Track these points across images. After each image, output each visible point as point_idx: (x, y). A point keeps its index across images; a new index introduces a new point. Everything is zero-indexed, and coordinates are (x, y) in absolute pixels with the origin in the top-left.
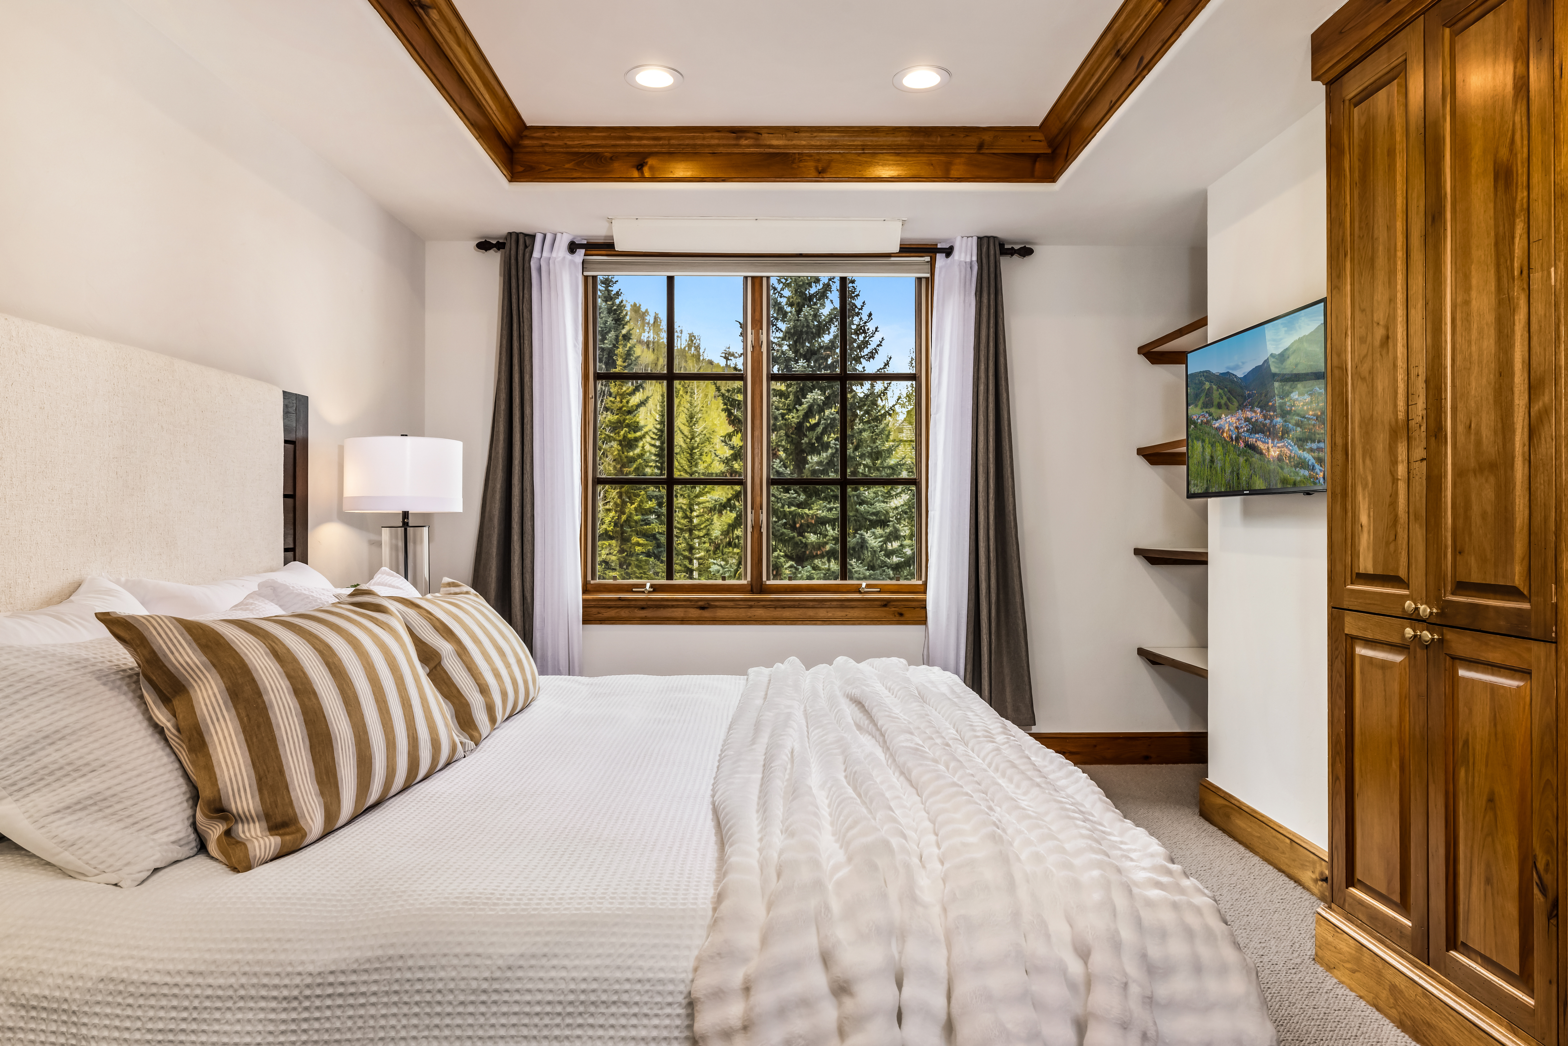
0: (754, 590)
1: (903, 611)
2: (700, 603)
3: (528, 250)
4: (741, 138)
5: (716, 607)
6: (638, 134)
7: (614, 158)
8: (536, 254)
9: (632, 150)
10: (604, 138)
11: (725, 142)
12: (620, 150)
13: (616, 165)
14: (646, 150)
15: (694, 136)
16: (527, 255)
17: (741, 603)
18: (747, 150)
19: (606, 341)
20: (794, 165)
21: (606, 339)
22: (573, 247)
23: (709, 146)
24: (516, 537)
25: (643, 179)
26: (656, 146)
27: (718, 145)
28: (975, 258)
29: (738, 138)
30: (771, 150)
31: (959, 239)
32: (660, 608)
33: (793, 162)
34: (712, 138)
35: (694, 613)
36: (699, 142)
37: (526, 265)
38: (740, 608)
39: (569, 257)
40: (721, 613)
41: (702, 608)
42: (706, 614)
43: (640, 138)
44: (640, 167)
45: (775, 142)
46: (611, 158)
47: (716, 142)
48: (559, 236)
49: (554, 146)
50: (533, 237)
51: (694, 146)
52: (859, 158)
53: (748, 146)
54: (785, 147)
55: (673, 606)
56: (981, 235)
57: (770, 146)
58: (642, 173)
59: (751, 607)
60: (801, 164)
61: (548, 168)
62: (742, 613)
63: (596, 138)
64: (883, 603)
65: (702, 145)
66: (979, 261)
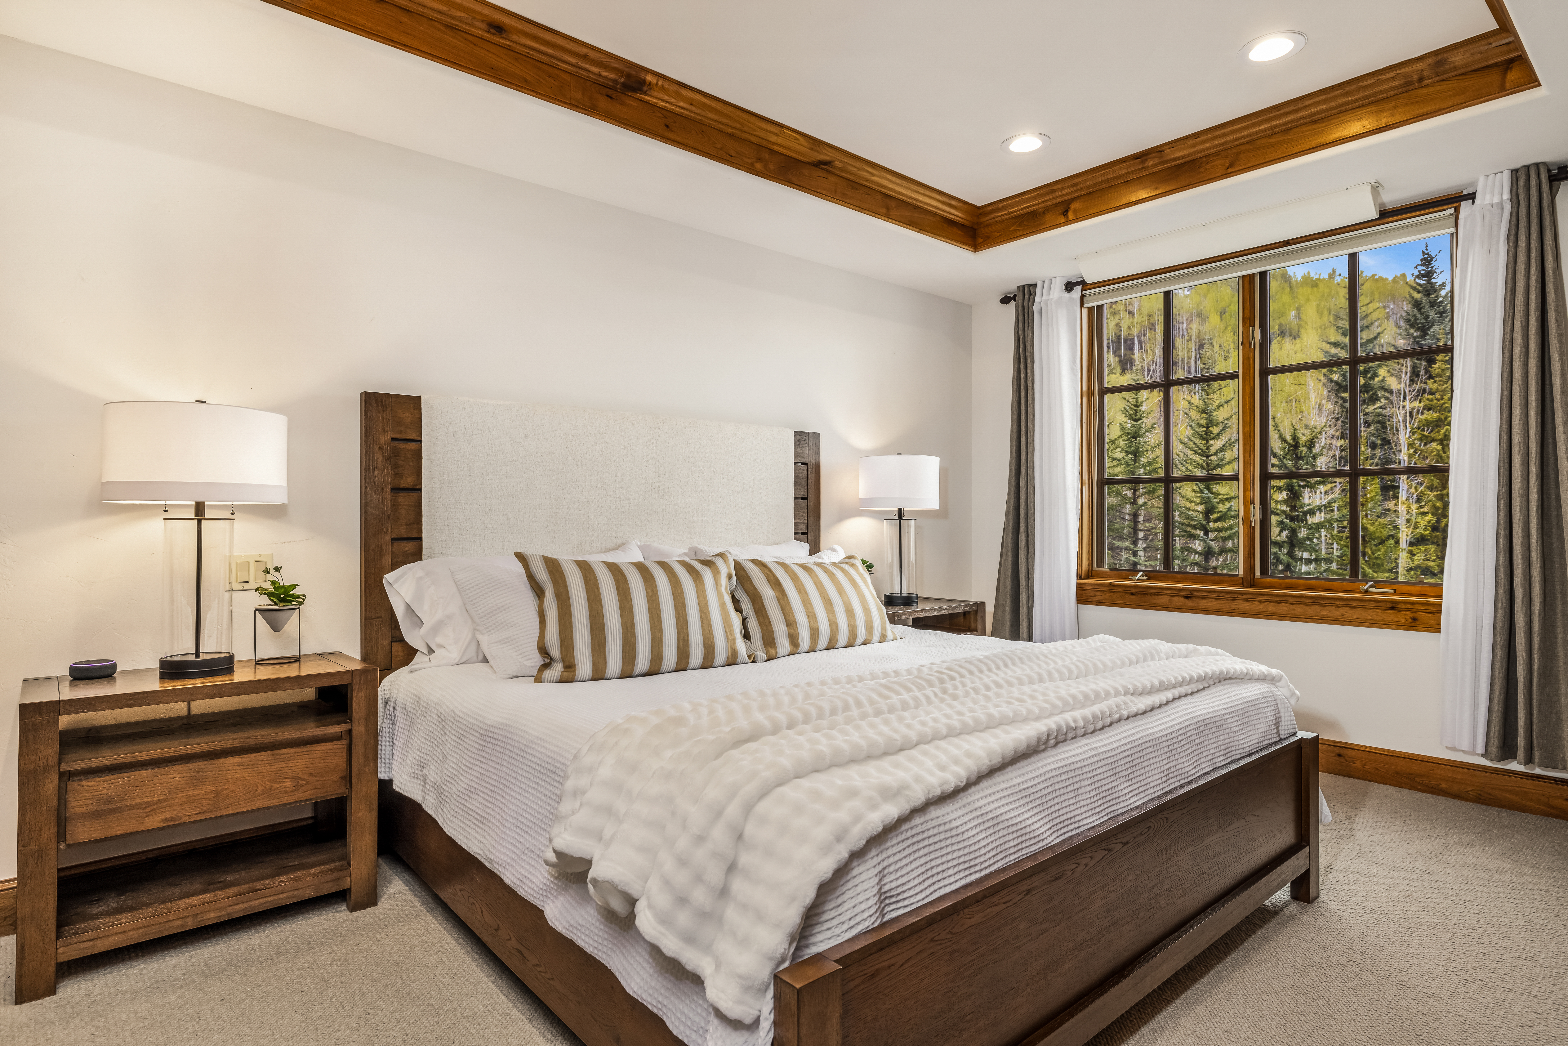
0: (1245, 584)
1: (1418, 615)
2: (1184, 593)
3: (1032, 297)
4: (1146, 160)
5: (1199, 597)
6: (1059, 186)
7: (1046, 210)
8: (1037, 300)
9: (1059, 200)
10: (1035, 198)
11: (1132, 169)
12: (1049, 203)
13: (1047, 217)
14: (1070, 197)
15: (1105, 173)
16: (1031, 301)
17: (1224, 595)
18: (1155, 169)
19: (1428, 337)
20: (1201, 170)
21: (1427, 334)
22: (1069, 287)
23: (1120, 176)
24: (1022, 530)
25: (1068, 222)
26: (1076, 191)
27: (1128, 173)
28: (1506, 196)
29: (1143, 162)
30: (1174, 163)
31: (1482, 179)
32: (1147, 594)
33: (1200, 167)
34: (1121, 168)
35: (1180, 601)
36: (1110, 176)
37: (1030, 309)
38: (1223, 600)
39: (1067, 295)
40: (1204, 603)
41: (1187, 597)
42: (1190, 603)
43: (1062, 189)
44: (1065, 213)
45: (1179, 154)
46: (1044, 213)
47: (1125, 171)
48: (1053, 280)
49: (1001, 216)
50: (1035, 285)
51: (1107, 181)
52: (1271, 140)
53: (1156, 165)
54: (1190, 154)
55: (1158, 594)
56: (1518, 165)
57: (1175, 159)
58: (1068, 217)
59: (1234, 599)
60: (1209, 166)
61: (999, 234)
62: (1225, 605)
63: (1028, 200)
64: (1389, 605)
65: (1114, 178)
66: (1514, 198)
